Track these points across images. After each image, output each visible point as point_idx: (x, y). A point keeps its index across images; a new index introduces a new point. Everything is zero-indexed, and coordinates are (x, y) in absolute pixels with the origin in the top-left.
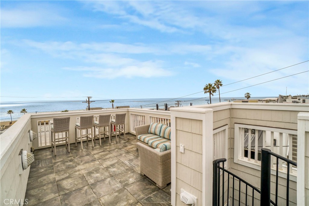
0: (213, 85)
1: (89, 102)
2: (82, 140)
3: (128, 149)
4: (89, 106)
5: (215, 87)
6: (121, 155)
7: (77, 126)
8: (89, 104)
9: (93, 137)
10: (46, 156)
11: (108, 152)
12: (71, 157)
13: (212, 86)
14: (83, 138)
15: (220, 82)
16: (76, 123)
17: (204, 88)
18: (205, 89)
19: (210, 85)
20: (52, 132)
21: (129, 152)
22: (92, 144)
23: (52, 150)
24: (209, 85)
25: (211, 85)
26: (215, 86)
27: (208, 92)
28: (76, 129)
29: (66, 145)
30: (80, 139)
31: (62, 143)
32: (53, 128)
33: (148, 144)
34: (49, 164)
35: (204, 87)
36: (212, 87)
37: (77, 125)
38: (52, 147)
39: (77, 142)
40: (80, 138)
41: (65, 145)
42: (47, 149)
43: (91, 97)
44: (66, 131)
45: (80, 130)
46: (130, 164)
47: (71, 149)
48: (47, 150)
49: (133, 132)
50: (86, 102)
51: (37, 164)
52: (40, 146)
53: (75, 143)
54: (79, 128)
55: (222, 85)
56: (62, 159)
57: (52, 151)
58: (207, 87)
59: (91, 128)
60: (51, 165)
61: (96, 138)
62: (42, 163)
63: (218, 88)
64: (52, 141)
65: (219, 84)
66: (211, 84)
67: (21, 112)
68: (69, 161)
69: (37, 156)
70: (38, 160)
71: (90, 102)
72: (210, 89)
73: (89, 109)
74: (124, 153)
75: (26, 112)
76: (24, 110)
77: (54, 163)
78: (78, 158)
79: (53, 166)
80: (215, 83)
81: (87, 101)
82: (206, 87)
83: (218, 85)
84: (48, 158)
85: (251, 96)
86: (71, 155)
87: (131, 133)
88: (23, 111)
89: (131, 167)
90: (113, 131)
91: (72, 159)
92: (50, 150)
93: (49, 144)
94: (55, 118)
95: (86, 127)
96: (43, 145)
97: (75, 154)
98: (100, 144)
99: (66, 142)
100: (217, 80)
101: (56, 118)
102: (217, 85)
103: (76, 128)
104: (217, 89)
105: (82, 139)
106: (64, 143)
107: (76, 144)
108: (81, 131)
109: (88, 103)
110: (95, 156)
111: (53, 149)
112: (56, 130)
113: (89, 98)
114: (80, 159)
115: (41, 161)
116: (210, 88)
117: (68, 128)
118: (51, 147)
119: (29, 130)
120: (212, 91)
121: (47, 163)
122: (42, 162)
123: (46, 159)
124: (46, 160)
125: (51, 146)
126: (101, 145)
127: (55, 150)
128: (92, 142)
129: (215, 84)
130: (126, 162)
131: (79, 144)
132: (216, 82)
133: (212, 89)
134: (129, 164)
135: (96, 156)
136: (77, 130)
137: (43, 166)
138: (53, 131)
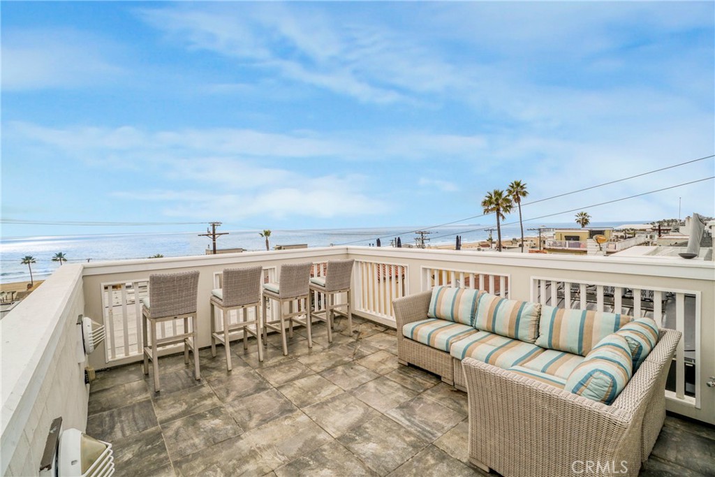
0: (505, 194)
1: (214, 236)
2: (230, 337)
3: (372, 367)
4: (214, 244)
5: (511, 197)
6: (363, 386)
7: (214, 298)
8: (214, 240)
9: (262, 326)
10: (132, 393)
11: (319, 377)
12: (210, 395)
13: (503, 196)
14: (230, 331)
15: (521, 187)
16: (213, 289)
17: (483, 200)
18: (485, 203)
19: (498, 194)
20: (145, 318)
21: (383, 376)
22: (257, 351)
23: (146, 370)
24: (496, 193)
25: (500, 195)
26: (509, 196)
27: (492, 210)
28: (212, 306)
29: (187, 354)
30: (223, 335)
31: (173, 349)
32: (149, 306)
33: (449, 353)
34: (146, 428)
35: (484, 198)
36: (503, 199)
37: (214, 296)
38: (146, 362)
39: (217, 342)
40: (223, 332)
41: (183, 353)
42: (133, 368)
43: (219, 224)
44: (185, 316)
45: (222, 311)
46: (409, 421)
47: (203, 368)
48: (131, 372)
49: (363, 310)
50: (207, 235)
51: (106, 427)
52: (110, 358)
53: (210, 347)
54: (222, 303)
55: (527, 194)
56: (184, 407)
57: (147, 375)
58: (491, 198)
59: (254, 302)
60: (154, 429)
61: (269, 330)
62: (121, 422)
63: (518, 200)
64: (145, 346)
65: (518, 190)
66: (500, 191)
67: (54, 260)
68: (209, 412)
69: (105, 394)
70: (110, 409)
71: (216, 236)
72: (497, 203)
73: (215, 251)
74: (369, 379)
75: (65, 260)
76: (60, 255)
77: (162, 422)
78: (236, 402)
79: (160, 434)
80: (510, 188)
81: (209, 232)
82: (487, 199)
83: (517, 193)
84: (140, 404)
85: (591, 220)
86: (206, 389)
87: (358, 315)
88: (59, 258)
89: (419, 432)
90: (316, 310)
91: (214, 404)
92: (140, 370)
93: (135, 353)
94: (154, 273)
95: (239, 303)
96: (120, 356)
97: (221, 386)
98: (283, 351)
99: (186, 346)
100: (515, 182)
101: (158, 273)
102: (515, 193)
103: (214, 303)
104: (515, 204)
105: (230, 334)
106: (180, 347)
107: (214, 349)
108: (225, 313)
109: (212, 236)
110: (284, 391)
111: (150, 367)
112: (156, 313)
113: (214, 226)
114: (242, 407)
115: (119, 414)
116: (497, 200)
117: (194, 304)
118: (142, 362)
119: (80, 316)
120: (503, 207)
121: (141, 424)
122: (123, 418)
123: (134, 405)
124: (133, 411)
125: (142, 359)
126: (286, 353)
127: (157, 370)
128: (257, 343)
129: (510, 192)
130: (393, 414)
131: (220, 349)
132: (512, 187)
133: (502, 203)
134: (408, 423)
135: (288, 393)
136: (216, 308)
137: (128, 433)
138: (148, 315)
